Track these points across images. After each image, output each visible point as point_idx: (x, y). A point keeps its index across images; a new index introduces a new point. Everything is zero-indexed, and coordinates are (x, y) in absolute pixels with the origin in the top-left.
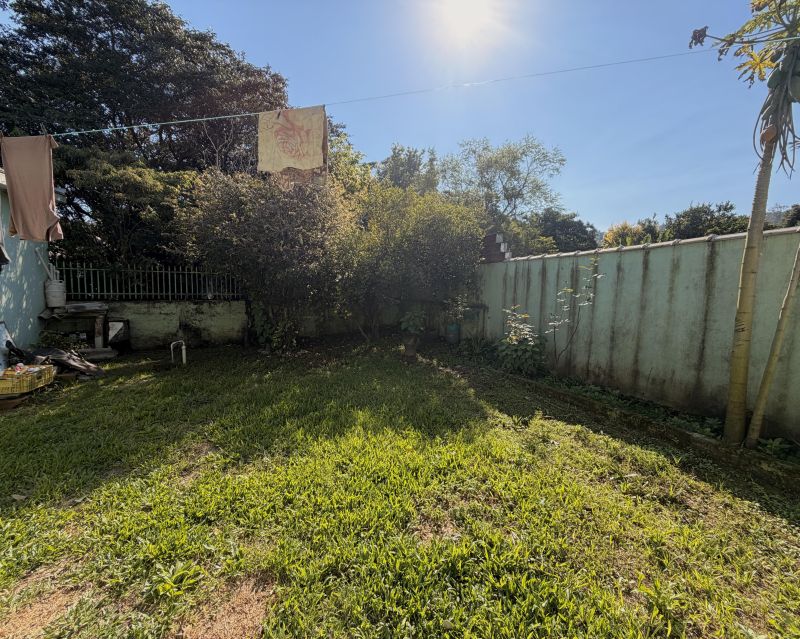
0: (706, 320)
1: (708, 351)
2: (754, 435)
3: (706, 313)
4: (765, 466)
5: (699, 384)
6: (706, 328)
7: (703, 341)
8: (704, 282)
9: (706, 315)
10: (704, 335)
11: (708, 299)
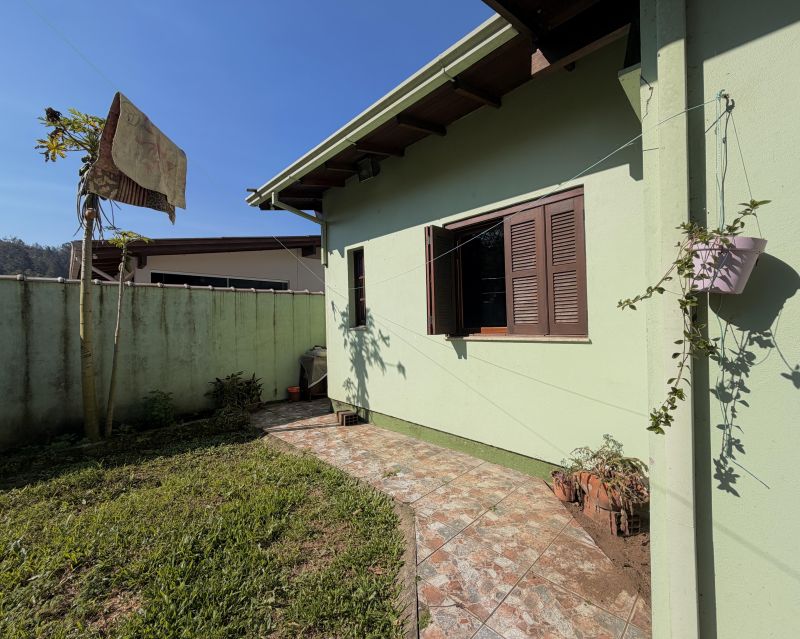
0: (27, 354)
1: (34, 382)
2: (110, 430)
3: (27, 346)
4: (139, 440)
5: (27, 415)
6: (28, 361)
7: (27, 373)
8: (19, 318)
9: (27, 349)
10: (27, 367)
11: (27, 335)
